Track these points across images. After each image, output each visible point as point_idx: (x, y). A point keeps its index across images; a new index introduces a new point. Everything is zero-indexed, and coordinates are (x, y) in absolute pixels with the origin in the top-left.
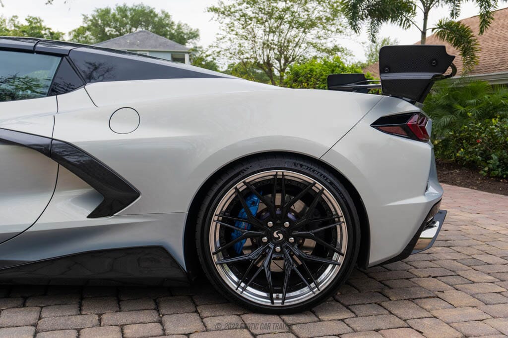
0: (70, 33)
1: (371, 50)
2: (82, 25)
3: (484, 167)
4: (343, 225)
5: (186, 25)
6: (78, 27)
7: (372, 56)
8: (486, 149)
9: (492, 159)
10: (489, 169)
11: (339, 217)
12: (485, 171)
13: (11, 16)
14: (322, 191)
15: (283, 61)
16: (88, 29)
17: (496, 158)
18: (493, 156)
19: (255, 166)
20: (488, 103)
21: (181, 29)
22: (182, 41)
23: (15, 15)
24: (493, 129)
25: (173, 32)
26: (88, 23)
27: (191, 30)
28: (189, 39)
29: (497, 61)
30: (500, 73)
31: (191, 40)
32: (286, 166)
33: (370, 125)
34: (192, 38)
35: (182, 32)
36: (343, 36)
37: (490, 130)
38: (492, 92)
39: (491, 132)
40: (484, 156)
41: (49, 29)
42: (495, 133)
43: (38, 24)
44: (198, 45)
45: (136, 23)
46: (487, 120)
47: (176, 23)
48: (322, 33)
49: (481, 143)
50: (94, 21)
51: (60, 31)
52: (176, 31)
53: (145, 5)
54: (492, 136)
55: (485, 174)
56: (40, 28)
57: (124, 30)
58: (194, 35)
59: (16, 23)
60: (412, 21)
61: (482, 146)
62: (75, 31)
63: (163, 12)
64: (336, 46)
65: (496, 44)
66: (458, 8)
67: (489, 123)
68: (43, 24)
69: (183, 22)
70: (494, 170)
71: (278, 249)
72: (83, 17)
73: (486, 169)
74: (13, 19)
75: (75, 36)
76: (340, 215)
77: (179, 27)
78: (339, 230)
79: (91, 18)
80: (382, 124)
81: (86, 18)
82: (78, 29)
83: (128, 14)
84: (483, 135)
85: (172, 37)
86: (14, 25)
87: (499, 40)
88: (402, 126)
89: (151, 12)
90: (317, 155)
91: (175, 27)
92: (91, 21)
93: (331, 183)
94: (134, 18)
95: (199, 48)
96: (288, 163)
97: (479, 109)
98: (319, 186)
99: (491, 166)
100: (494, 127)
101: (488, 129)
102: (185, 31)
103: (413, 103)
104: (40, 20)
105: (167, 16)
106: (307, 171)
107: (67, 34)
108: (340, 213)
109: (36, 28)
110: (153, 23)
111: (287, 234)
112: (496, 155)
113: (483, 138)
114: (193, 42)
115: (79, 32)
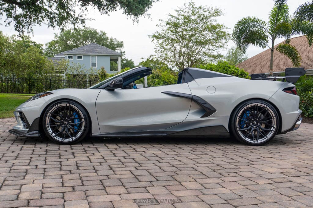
0: (46, 45)
1: (230, 54)
2: (53, 40)
3: (306, 113)
4: (275, 119)
5: (116, 39)
6: (51, 41)
7: (230, 57)
8: (307, 105)
9: (310, 109)
10: (308, 114)
11: (273, 117)
12: (306, 115)
13: (11, 35)
14: (268, 110)
15: (190, 63)
16: (57, 42)
17: (311, 109)
18: (310, 108)
19: (250, 102)
20: (307, 84)
21: (113, 42)
22: (114, 48)
23: (14, 34)
24: (310, 96)
25: (108, 43)
26: (57, 38)
27: (119, 42)
28: (117, 48)
29: (309, 64)
30: (311, 70)
31: (118, 48)
32: (259, 102)
33: (282, 90)
34: (119, 47)
35: (113, 43)
36: (222, 49)
37: (309, 96)
38: (308, 79)
39: (309, 97)
40: (306, 108)
41: (34, 42)
42: (311, 97)
43: (27, 40)
44: (123, 51)
45: (85, 38)
46: (307, 92)
47: (110, 38)
48: (211, 47)
49: (304, 102)
50: (61, 37)
51: (40, 43)
52: (109, 43)
53: (91, 28)
54: (309, 99)
55: (307, 116)
56: (29, 42)
57: (79, 43)
58: (120, 45)
59: (14, 39)
60: (267, 44)
61: (305, 104)
62: (49, 43)
63: (101, 32)
64: (219, 54)
65: (307, 54)
66: (289, 39)
67: (307, 93)
68: (30, 40)
69: (114, 38)
70: (311, 115)
71: (255, 127)
72: (55, 35)
73: (307, 114)
74: (13, 36)
75: (49, 46)
76: (274, 116)
77: (111, 40)
78: (273, 121)
79: (59, 35)
80: (286, 90)
81: (56, 36)
82: (51, 42)
83: (81, 33)
84: (305, 99)
85: (107, 46)
86: (13, 40)
87: (309, 52)
88: (291, 91)
89: (95, 32)
90: (267, 99)
91: (109, 41)
92: (59, 37)
93: (271, 107)
94: (85, 36)
95: (123, 52)
96: (259, 101)
97: (302, 87)
98: (268, 108)
99: (309, 113)
100: (310, 95)
101: (307, 96)
102: (115, 43)
103: (293, 84)
104: (29, 37)
105: (104, 34)
106: (264, 104)
107: (44, 45)
108: (274, 115)
109: (27, 42)
110: (96, 38)
111: (257, 123)
112: (312, 108)
113: (305, 100)
114: (120, 49)
115: (52, 44)
